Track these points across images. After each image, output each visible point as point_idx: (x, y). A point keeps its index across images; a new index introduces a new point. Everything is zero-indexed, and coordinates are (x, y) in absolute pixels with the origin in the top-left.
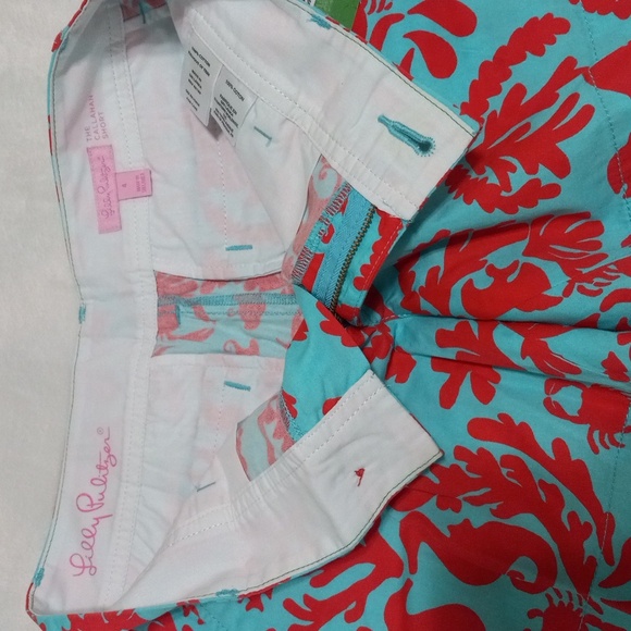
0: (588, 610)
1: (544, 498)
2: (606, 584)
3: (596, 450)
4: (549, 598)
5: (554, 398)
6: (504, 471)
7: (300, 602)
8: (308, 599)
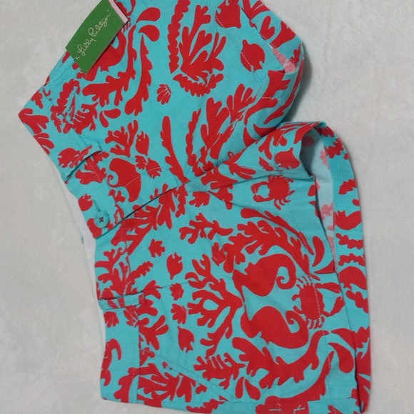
0: (315, 282)
1: (279, 236)
2: (315, 265)
3: (279, 208)
4: (298, 286)
5: (257, 194)
6: (260, 229)
7: (207, 338)
8: (210, 335)
